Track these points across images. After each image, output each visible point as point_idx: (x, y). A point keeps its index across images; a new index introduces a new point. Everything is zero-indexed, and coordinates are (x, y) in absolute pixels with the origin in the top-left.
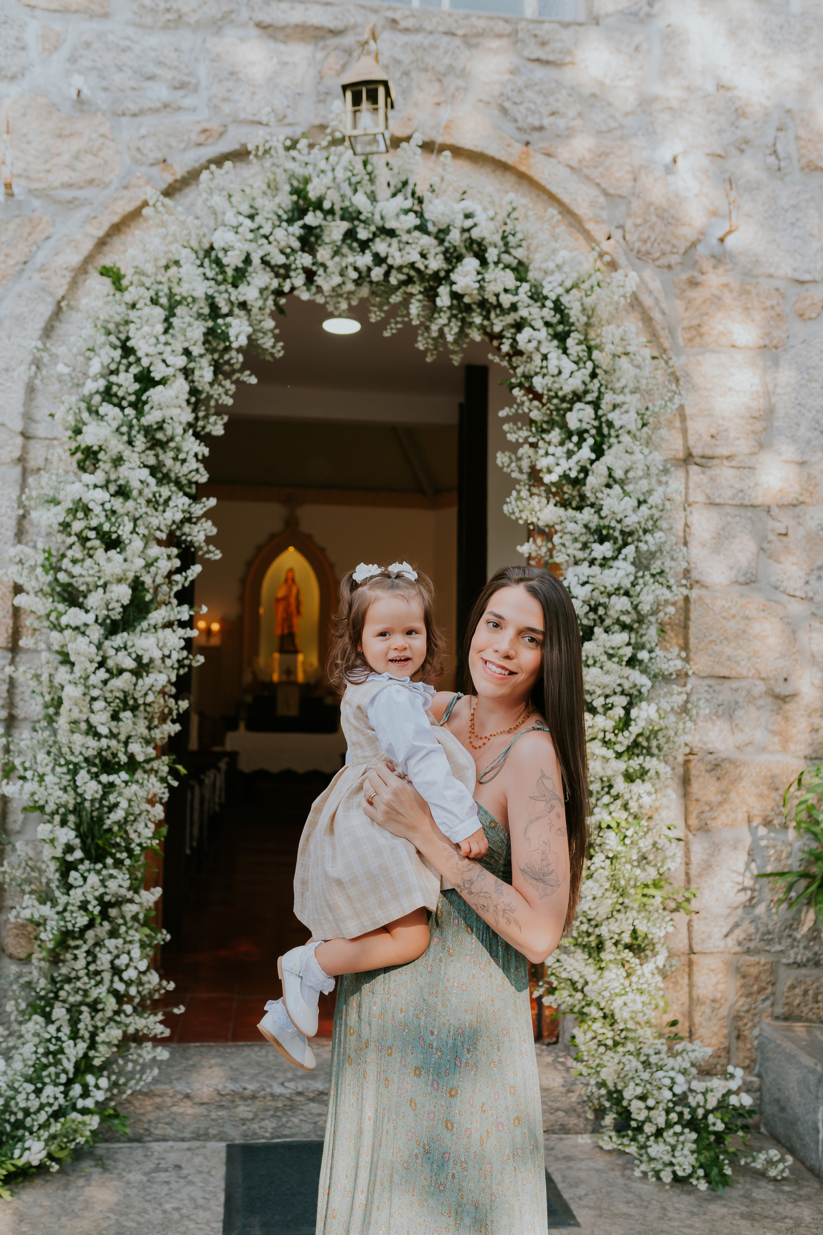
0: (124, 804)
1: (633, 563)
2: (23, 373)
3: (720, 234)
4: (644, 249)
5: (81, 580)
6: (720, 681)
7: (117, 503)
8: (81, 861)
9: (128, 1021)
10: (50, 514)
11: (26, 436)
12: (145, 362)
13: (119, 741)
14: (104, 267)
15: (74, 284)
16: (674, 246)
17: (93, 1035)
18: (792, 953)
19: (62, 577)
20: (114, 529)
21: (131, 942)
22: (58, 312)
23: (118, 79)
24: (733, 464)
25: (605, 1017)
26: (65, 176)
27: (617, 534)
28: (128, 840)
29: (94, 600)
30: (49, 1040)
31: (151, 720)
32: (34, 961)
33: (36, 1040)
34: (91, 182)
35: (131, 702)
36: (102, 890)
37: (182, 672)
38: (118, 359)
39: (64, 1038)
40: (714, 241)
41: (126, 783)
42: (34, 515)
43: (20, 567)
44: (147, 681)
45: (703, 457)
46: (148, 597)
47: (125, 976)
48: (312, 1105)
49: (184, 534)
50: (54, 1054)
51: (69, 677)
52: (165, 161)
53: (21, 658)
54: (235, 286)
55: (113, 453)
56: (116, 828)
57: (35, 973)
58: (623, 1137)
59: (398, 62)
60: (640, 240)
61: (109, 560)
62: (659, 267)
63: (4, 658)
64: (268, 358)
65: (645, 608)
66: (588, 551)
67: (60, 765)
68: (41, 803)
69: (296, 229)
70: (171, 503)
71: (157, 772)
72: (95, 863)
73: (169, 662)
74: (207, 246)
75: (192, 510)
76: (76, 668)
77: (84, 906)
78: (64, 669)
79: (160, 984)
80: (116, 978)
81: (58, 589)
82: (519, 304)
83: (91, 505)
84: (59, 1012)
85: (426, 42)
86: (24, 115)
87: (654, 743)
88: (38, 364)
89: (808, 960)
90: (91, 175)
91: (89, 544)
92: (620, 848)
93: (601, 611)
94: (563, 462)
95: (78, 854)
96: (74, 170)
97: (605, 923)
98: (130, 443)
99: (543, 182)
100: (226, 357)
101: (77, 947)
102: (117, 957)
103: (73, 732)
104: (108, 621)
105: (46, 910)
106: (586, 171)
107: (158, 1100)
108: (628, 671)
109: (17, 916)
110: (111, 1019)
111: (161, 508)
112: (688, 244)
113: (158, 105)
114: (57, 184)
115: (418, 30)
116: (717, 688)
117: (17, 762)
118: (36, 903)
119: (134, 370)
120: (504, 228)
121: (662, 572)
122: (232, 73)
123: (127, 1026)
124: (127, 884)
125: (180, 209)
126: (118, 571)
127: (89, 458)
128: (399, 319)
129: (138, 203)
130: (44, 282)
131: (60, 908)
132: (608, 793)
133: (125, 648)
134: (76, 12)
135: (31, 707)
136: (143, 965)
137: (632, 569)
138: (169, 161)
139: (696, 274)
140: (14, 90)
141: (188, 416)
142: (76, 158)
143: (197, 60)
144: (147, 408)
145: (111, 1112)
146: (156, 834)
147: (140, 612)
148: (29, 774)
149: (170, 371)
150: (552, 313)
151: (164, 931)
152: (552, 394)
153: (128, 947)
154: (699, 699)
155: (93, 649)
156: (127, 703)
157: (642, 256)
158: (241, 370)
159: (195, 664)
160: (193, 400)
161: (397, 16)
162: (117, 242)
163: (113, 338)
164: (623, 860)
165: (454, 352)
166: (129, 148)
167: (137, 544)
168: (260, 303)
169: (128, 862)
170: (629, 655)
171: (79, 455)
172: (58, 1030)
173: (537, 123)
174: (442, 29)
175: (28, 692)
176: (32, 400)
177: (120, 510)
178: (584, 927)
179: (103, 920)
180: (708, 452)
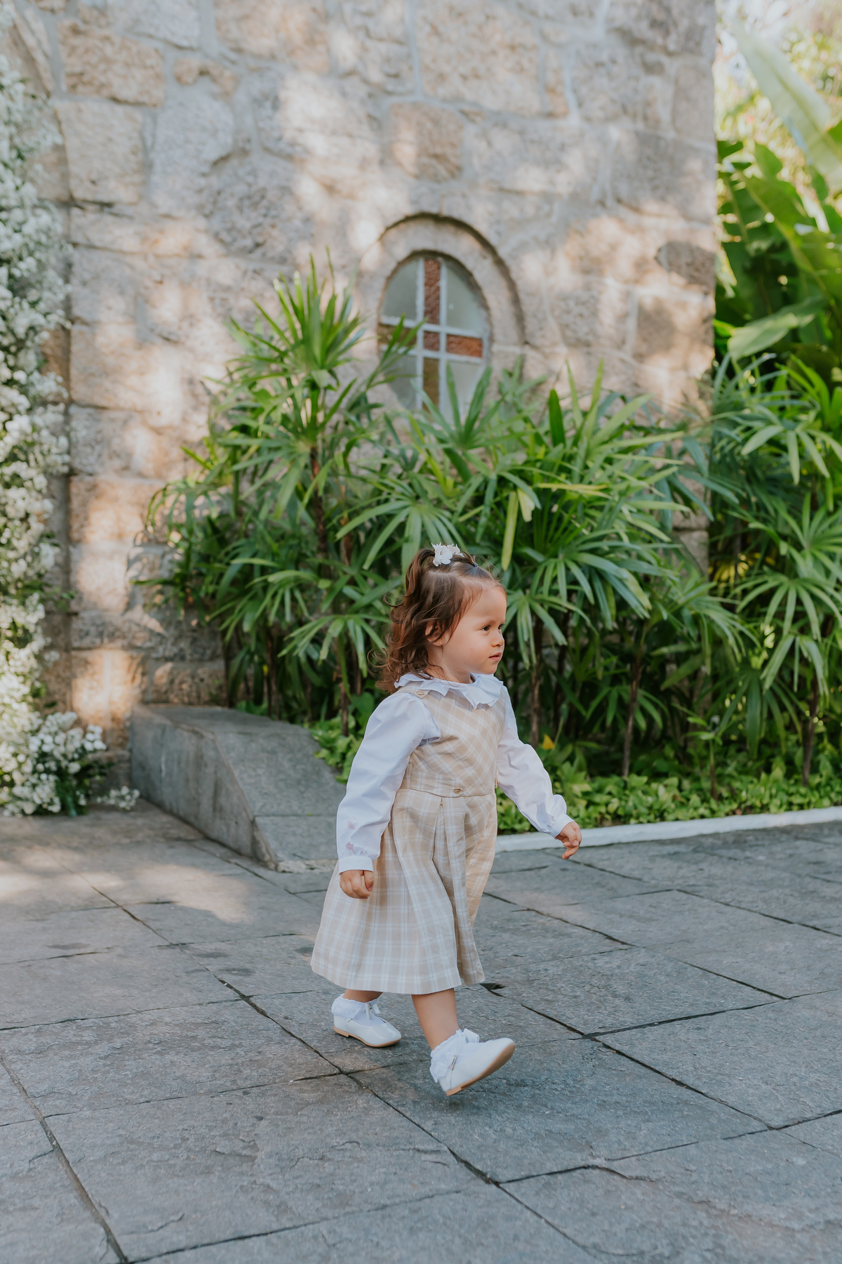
1: (9, 289)
6: (97, 410)
18: (161, 649)
24: (112, 211)
45: (85, 201)
62: (43, 9)
65: (21, 331)
89: (175, 655)
108: (5, 391)
116: (95, 416)
121: (39, 301)
137: (8, 294)
139: (78, 22)
154: (77, 425)
170: (7, 376)
180: (89, 197)
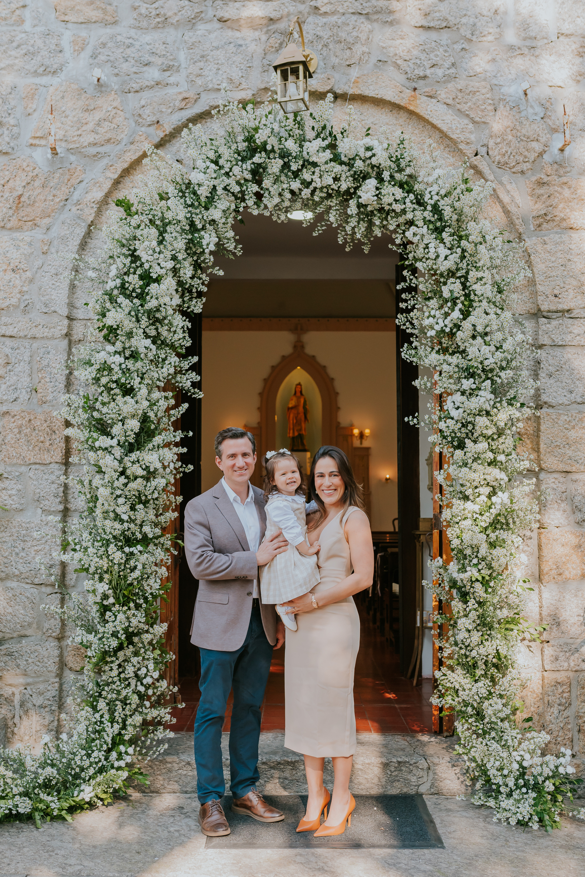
0: (140, 567)
1: (492, 392)
2: (67, 276)
3: (560, 145)
4: (502, 160)
5: (108, 416)
6: (564, 475)
7: (130, 364)
8: (114, 604)
9: (146, 711)
10: (87, 373)
11: (70, 318)
12: (146, 266)
13: (136, 525)
14: (118, 200)
15: (99, 212)
16: (525, 157)
17: (124, 721)
19: (95, 414)
20: (128, 382)
21: (148, 659)
22: (88, 234)
23: (125, 66)
24: (571, 316)
25: (478, 714)
26: (91, 138)
27: (479, 372)
28: (144, 591)
29: (116, 430)
30: (96, 723)
31: (157, 510)
32: (85, 671)
33: (87, 723)
34: (109, 141)
35: (143, 498)
36: (127, 624)
37: (178, 476)
38: (128, 264)
39: (105, 722)
40: (556, 151)
41: (140, 552)
42: (76, 373)
43: (68, 408)
44: (154, 483)
45: (549, 311)
46: (153, 427)
47: (145, 681)
48: (273, 771)
49: (177, 382)
50: (99, 732)
51: (101, 482)
52: (158, 122)
53: (72, 469)
54: (207, 209)
55: (128, 329)
56: (135, 583)
57: (86, 679)
58: (489, 797)
59: (319, 37)
60: (499, 154)
61: (125, 403)
62: (514, 173)
63: (60, 470)
64: (231, 257)
65: (502, 423)
66: (460, 385)
67: (97, 541)
68: (86, 566)
69: (248, 165)
70: (167, 362)
71: (163, 545)
72: (123, 606)
73: (168, 470)
74: (187, 181)
75: (182, 365)
76: (106, 476)
77: (115, 635)
78: (98, 476)
79: (168, 687)
80: (139, 683)
81: (94, 423)
82: (407, 209)
83: (113, 366)
84: (102, 705)
85: (340, 21)
86: (63, 97)
87: (511, 521)
88: (76, 270)
90: (108, 136)
91: (112, 392)
92: (485, 595)
93: (470, 427)
94: (440, 321)
95: (111, 600)
96: (97, 133)
97: (477, 648)
98: (138, 321)
99: (427, 117)
100: (202, 259)
101: (112, 662)
102: (139, 669)
103: (106, 519)
104: (127, 444)
105: (91, 637)
106: (458, 106)
107: (169, 765)
108: (490, 469)
109: (73, 641)
110: (136, 710)
111: (160, 365)
112: (537, 155)
113: (153, 83)
114: (86, 144)
115: (333, 13)
116: (562, 480)
117: (70, 539)
118: (84, 632)
119: (139, 272)
120: (396, 154)
121: (515, 397)
122: (203, 57)
123: (146, 714)
124: (143, 620)
125: (169, 156)
126: (132, 410)
127: (111, 333)
128: (323, 223)
129: (141, 153)
130: (79, 211)
131: (100, 636)
132: (477, 556)
133: (138, 461)
134: (95, 22)
135: (79, 502)
136: (156, 675)
137: (492, 396)
138: (161, 123)
139: (542, 177)
140: (55, 81)
141: (177, 301)
142: (98, 125)
143: (178, 49)
144: (148, 298)
145: (137, 770)
146: (162, 587)
147: (148, 437)
148: (78, 547)
149: (163, 272)
150: (431, 214)
151: (172, 653)
152: (432, 272)
153: (146, 662)
154: (546, 488)
155: (116, 463)
156: (141, 500)
157: (501, 165)
158: (213, 267)
159: (187, 471)
160: (180, 289)
161: (318, 4)
162: (127, 181)
163: (125, 251)
164: (489, 604)
165: (364, 244)
166: (134, 115)
167: (144, 391)
168: (223, 220)
169: (144, 605)
170: (492, 457)
171: (105, 331)
172: (102, 716)
173: (422, 74)
174: (351, 11)
175: (77, 493)
176: (73, 294)
177: (132, 369)
178: (463, 652)
179: (128, 644)
180: (553, 308)
